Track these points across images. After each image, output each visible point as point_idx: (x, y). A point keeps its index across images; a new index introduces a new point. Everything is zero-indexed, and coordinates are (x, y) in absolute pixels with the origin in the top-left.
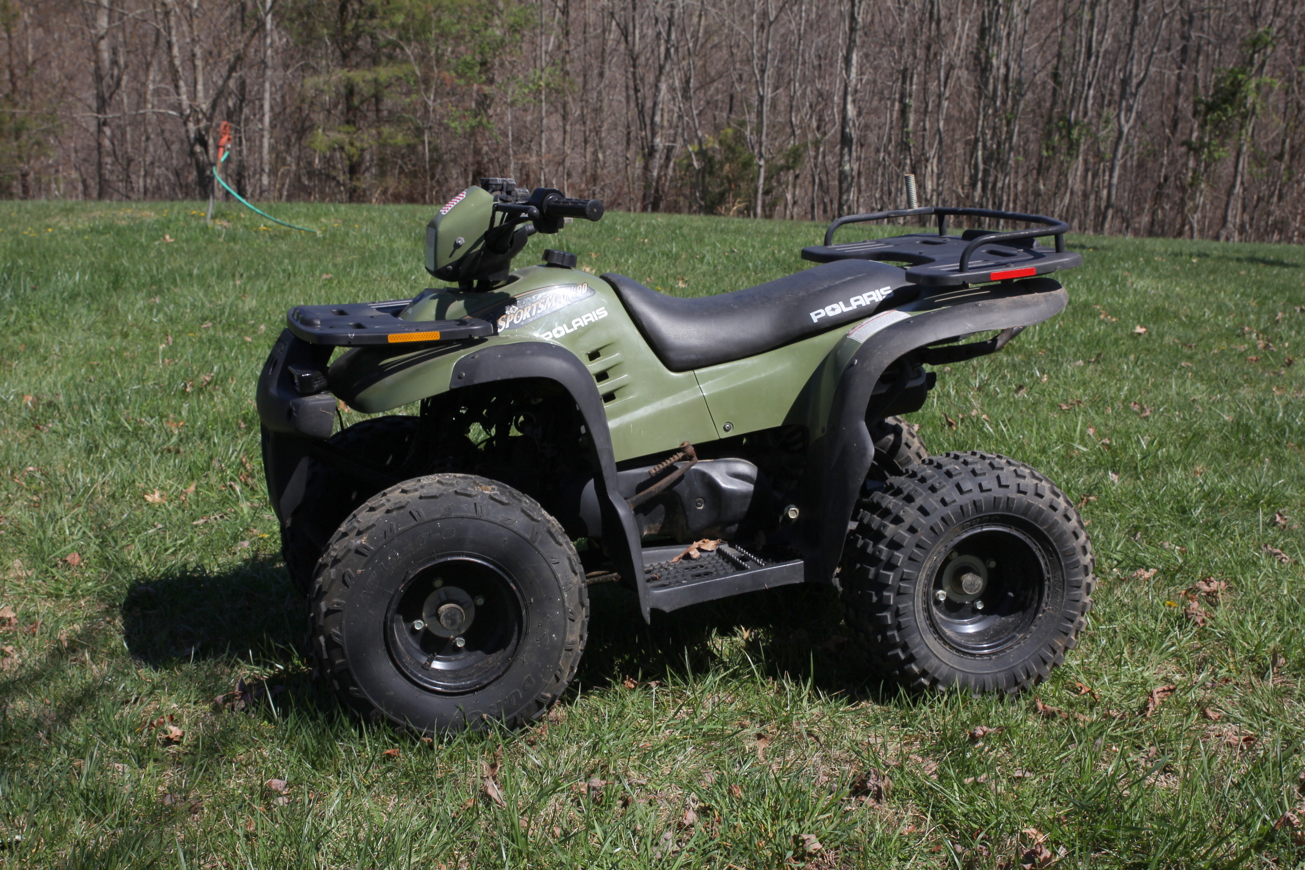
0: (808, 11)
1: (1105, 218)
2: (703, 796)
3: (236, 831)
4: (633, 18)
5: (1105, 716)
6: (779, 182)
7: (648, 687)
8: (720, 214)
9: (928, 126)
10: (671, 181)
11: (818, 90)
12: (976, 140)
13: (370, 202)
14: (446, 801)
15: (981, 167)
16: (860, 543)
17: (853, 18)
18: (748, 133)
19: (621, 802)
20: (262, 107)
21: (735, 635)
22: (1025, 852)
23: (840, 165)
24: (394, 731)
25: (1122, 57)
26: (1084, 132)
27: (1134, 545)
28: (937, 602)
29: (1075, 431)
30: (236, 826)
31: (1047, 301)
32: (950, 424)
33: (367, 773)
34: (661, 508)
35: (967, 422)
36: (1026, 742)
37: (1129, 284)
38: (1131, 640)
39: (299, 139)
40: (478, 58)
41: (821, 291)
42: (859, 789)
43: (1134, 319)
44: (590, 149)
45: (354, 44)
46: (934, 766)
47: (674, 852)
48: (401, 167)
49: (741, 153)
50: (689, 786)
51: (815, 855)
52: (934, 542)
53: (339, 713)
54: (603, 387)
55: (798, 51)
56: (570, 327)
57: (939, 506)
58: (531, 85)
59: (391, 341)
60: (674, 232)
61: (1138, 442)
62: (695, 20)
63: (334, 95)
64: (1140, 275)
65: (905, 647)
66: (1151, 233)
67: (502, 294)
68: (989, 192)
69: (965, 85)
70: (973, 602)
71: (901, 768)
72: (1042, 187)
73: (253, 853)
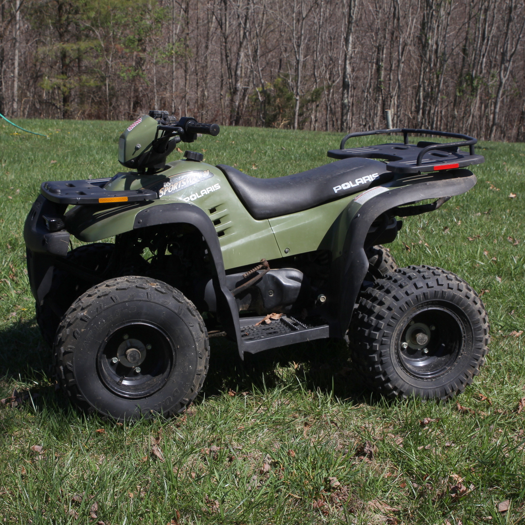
0: (324, 13)
1: (491, 131)
2: (274, 456)
3: (16, 474)
4: (225, 14)
5: (495, 413)
6: (307, 109)
7: (242, 396)
8: (274, 127)
9: (392, 78)
10: (246, 108)
11: (329, 57)
12: (420, 86)
13: (75, 119)
14: (132, 458)
15: (422, 101)
16: (360, 316)
17: (350, 16)
18: (290, 81)
19: (228, 459)
20: (13, 64)
21: (290, 367)
22: (452, 487)
23: (342, 99)
24: (101, 419)
25: (502, 40)
26: (480, 82)
27: (510, 318)
28: (402, 349)
29: (477, 253)
30: (15, 471)
31: (465, 182)
32: (407, 249)
33: (87, 442)
34: (249, 295)
35: (416, 247)
36: (451, 427)
37: (506, 170)
38: (509, 370)
39: (35, 82)
40: (137, 37)
41: (339, 175)
42: (360, 452)
43: (509, 189)
44: (200, 89)
45: (66, 29)
46: (401, 440)
47: (258, 487)
48: (93, 99)
49: (286, 92)
50: (266, 450)
51: (336, 489)
52: (402, 316)
53: (71, 409)
54: (218, 228)
55: (318, 34)
56: (199, 194)
57: (404, 296)
58: (167, 53)
59: (100, 202)
60: (249, 137)
61: (512, 259)
62: (260, 16)
63: (54, 57)
64: (512, 164)
65: (385, 374)
66: (517, 140)
67: (161, 176)
68: (426, 116)
69: (413, 55)
70: (422, 349)
71: (383, 441)
72: (456, 113)
73: (26, 486)
